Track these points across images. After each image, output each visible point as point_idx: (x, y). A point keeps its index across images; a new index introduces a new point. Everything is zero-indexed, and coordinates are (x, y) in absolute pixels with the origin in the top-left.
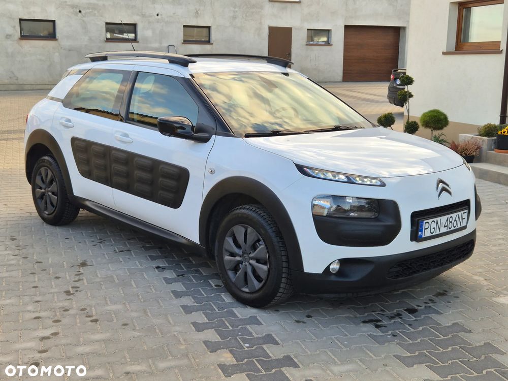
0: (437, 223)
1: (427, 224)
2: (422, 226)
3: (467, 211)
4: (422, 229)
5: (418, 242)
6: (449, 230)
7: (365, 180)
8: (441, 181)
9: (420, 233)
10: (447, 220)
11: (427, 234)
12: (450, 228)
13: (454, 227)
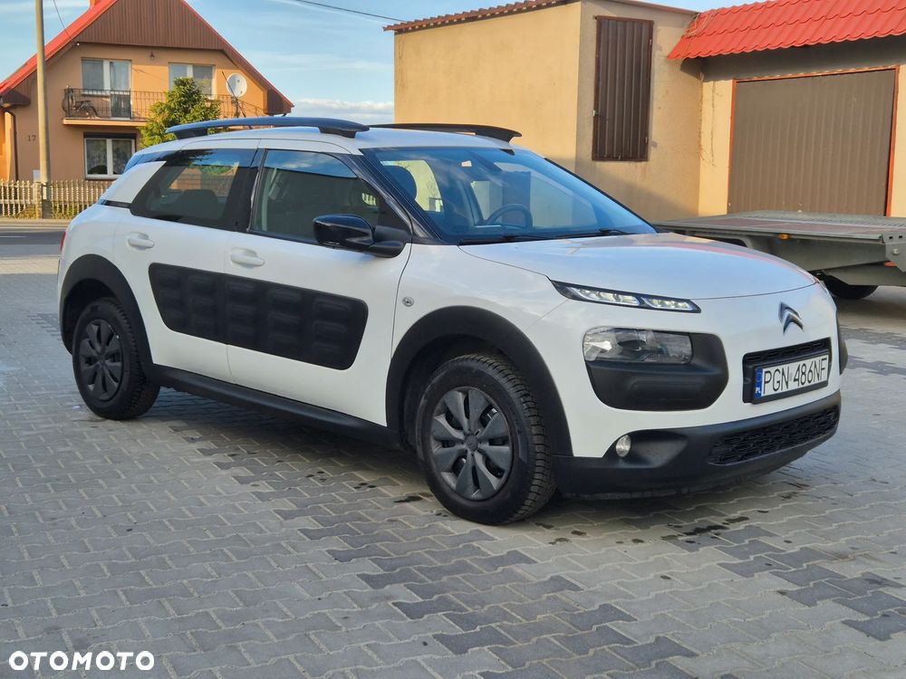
0: (783, 374)
1: (768, 375)
2: (760, 377)
3: (827, 356)
4: (761, 383)
5: (754, 403)
6: (801, 386)
7: (667, 303)
8: (783, 308)
9: (757, 389)
10: (798, 370)
11: (768, 390)
12: (803, 384)
13: (810, 382)
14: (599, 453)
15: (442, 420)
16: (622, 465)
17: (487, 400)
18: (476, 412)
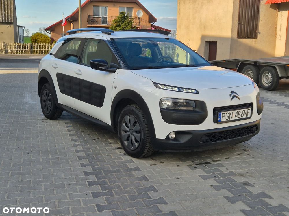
0: (230, 114)
1: (224, 115)
2: (220, 115)
3: (250, 109)
4: (221, 117)
5: (218, 124)
6: (238, 118)
7: (189, 90)
8: (232, 92)
9: (219, 119)
10: (237, 113)
11: (224, 119)
13: (242, 117)
14: (164, 137)
15: (124, 124)
16: (171, 142)
17: (135, 119)
18: (132, 122)
